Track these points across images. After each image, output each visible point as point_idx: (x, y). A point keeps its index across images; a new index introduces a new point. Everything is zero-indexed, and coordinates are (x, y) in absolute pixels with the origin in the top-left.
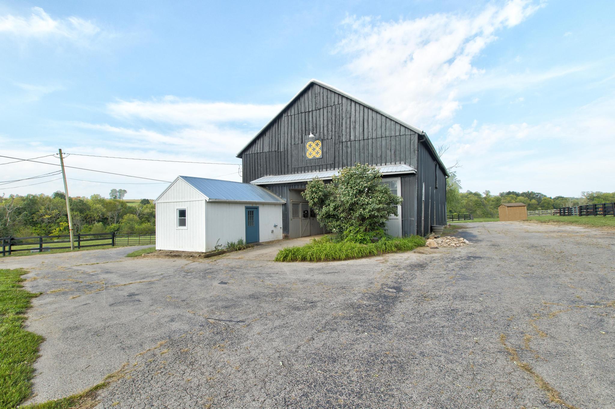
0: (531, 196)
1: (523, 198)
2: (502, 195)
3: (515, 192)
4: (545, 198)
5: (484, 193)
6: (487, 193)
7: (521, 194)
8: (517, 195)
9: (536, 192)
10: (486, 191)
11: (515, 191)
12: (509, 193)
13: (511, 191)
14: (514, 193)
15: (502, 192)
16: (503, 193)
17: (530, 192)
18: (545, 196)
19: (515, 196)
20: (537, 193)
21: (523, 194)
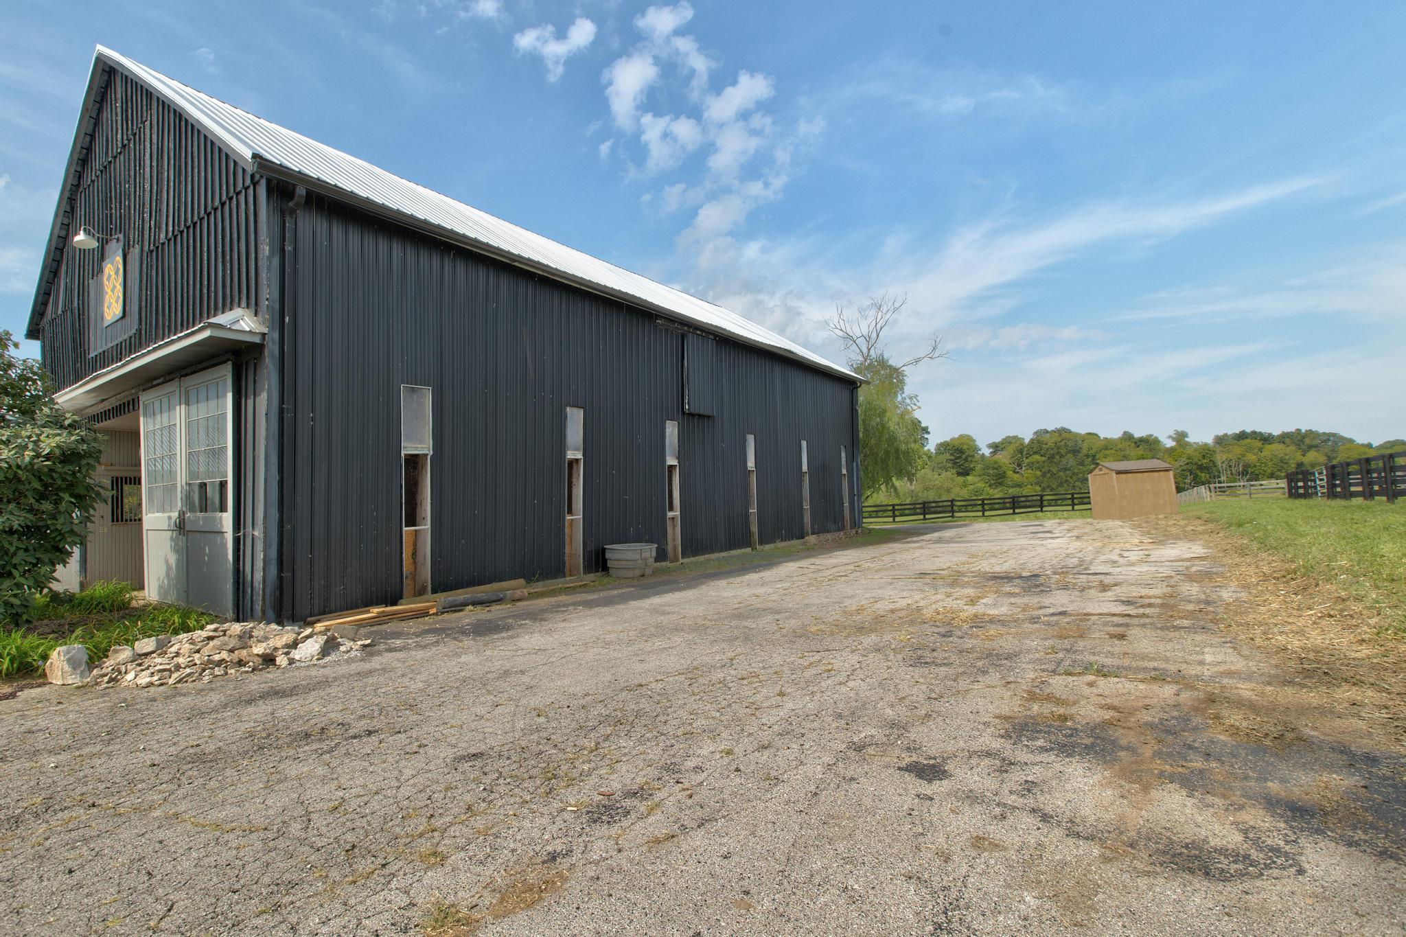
0: (1307, 441)
1: (1282, 446)
2: (1221, 440)
3: (1261, 433)
4: (1348, 446)
5: (1170, 437)
6: (1180, 437)
7: (1279, 436)
8: (1266, 439)
9: (1321, 431)
10: (1177, 433)
11: (1258, 430)
12: (1242, 436)
13: (1248, 430)
14: (1254, 435)
15: (1221, 433)
16: (1226, 435)
17: (1303, 431)
18: (1351, 441)
19: (1259, 444)
20: (1324, 433)
21: (1284, 438)
